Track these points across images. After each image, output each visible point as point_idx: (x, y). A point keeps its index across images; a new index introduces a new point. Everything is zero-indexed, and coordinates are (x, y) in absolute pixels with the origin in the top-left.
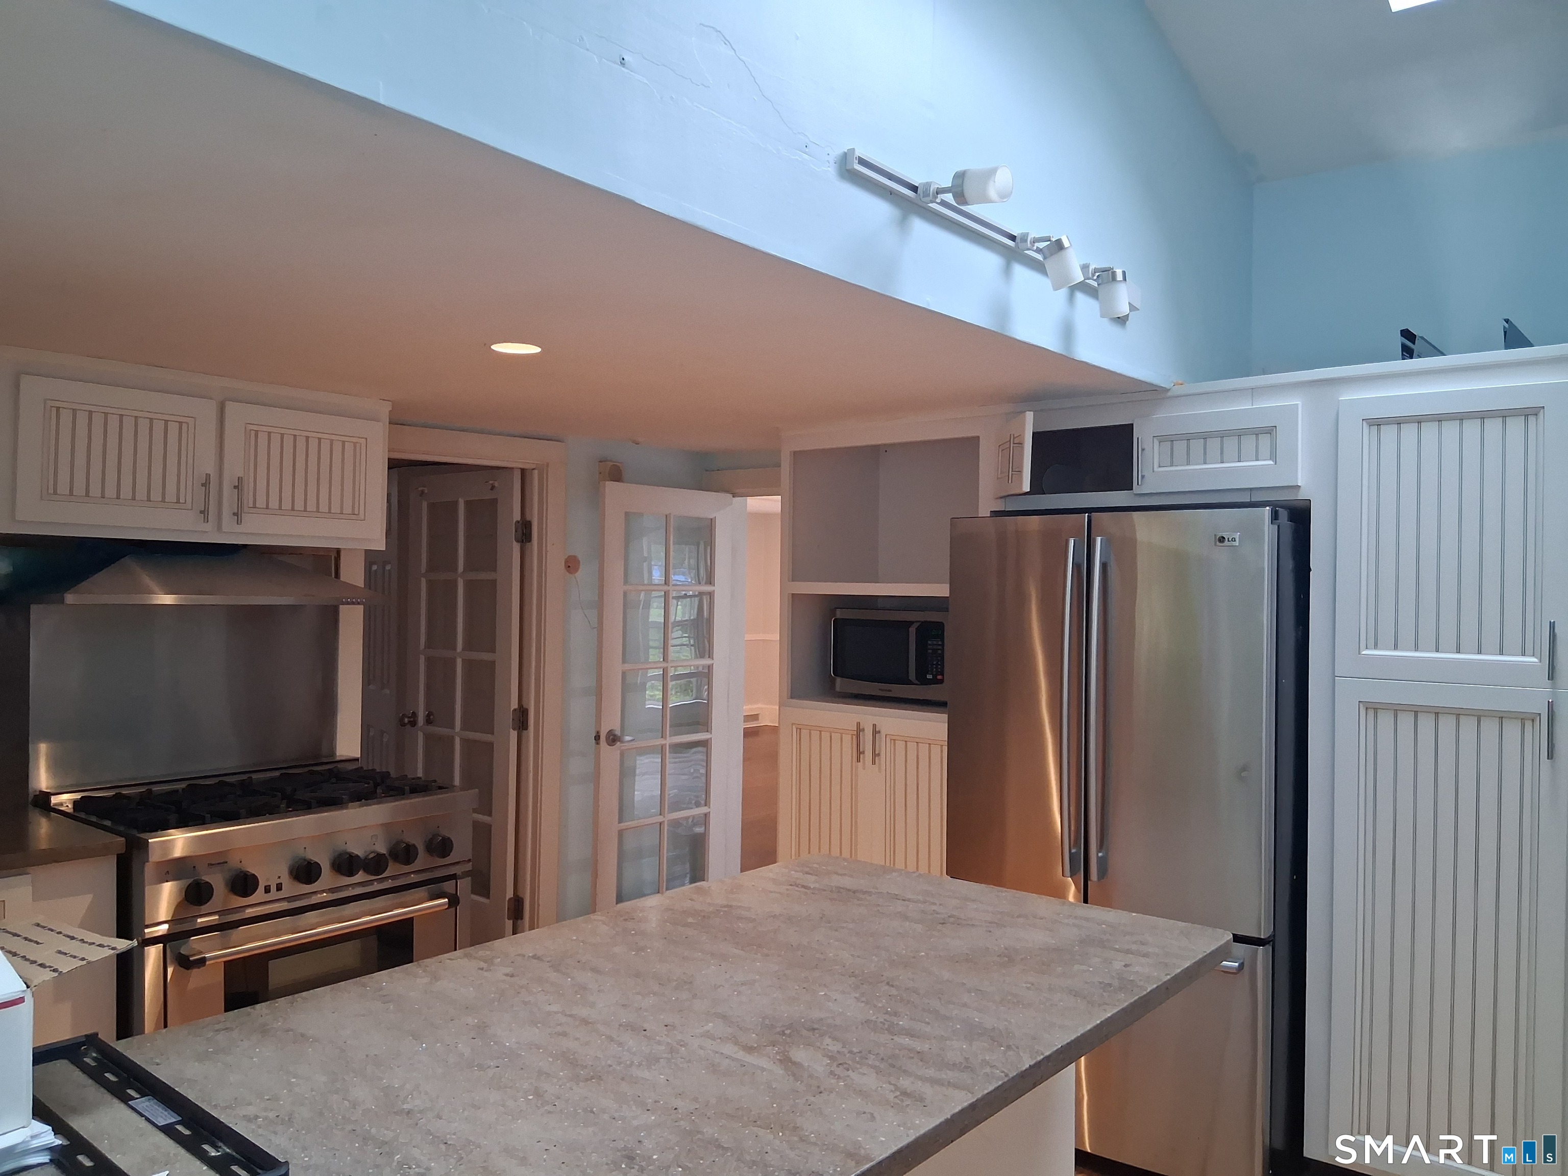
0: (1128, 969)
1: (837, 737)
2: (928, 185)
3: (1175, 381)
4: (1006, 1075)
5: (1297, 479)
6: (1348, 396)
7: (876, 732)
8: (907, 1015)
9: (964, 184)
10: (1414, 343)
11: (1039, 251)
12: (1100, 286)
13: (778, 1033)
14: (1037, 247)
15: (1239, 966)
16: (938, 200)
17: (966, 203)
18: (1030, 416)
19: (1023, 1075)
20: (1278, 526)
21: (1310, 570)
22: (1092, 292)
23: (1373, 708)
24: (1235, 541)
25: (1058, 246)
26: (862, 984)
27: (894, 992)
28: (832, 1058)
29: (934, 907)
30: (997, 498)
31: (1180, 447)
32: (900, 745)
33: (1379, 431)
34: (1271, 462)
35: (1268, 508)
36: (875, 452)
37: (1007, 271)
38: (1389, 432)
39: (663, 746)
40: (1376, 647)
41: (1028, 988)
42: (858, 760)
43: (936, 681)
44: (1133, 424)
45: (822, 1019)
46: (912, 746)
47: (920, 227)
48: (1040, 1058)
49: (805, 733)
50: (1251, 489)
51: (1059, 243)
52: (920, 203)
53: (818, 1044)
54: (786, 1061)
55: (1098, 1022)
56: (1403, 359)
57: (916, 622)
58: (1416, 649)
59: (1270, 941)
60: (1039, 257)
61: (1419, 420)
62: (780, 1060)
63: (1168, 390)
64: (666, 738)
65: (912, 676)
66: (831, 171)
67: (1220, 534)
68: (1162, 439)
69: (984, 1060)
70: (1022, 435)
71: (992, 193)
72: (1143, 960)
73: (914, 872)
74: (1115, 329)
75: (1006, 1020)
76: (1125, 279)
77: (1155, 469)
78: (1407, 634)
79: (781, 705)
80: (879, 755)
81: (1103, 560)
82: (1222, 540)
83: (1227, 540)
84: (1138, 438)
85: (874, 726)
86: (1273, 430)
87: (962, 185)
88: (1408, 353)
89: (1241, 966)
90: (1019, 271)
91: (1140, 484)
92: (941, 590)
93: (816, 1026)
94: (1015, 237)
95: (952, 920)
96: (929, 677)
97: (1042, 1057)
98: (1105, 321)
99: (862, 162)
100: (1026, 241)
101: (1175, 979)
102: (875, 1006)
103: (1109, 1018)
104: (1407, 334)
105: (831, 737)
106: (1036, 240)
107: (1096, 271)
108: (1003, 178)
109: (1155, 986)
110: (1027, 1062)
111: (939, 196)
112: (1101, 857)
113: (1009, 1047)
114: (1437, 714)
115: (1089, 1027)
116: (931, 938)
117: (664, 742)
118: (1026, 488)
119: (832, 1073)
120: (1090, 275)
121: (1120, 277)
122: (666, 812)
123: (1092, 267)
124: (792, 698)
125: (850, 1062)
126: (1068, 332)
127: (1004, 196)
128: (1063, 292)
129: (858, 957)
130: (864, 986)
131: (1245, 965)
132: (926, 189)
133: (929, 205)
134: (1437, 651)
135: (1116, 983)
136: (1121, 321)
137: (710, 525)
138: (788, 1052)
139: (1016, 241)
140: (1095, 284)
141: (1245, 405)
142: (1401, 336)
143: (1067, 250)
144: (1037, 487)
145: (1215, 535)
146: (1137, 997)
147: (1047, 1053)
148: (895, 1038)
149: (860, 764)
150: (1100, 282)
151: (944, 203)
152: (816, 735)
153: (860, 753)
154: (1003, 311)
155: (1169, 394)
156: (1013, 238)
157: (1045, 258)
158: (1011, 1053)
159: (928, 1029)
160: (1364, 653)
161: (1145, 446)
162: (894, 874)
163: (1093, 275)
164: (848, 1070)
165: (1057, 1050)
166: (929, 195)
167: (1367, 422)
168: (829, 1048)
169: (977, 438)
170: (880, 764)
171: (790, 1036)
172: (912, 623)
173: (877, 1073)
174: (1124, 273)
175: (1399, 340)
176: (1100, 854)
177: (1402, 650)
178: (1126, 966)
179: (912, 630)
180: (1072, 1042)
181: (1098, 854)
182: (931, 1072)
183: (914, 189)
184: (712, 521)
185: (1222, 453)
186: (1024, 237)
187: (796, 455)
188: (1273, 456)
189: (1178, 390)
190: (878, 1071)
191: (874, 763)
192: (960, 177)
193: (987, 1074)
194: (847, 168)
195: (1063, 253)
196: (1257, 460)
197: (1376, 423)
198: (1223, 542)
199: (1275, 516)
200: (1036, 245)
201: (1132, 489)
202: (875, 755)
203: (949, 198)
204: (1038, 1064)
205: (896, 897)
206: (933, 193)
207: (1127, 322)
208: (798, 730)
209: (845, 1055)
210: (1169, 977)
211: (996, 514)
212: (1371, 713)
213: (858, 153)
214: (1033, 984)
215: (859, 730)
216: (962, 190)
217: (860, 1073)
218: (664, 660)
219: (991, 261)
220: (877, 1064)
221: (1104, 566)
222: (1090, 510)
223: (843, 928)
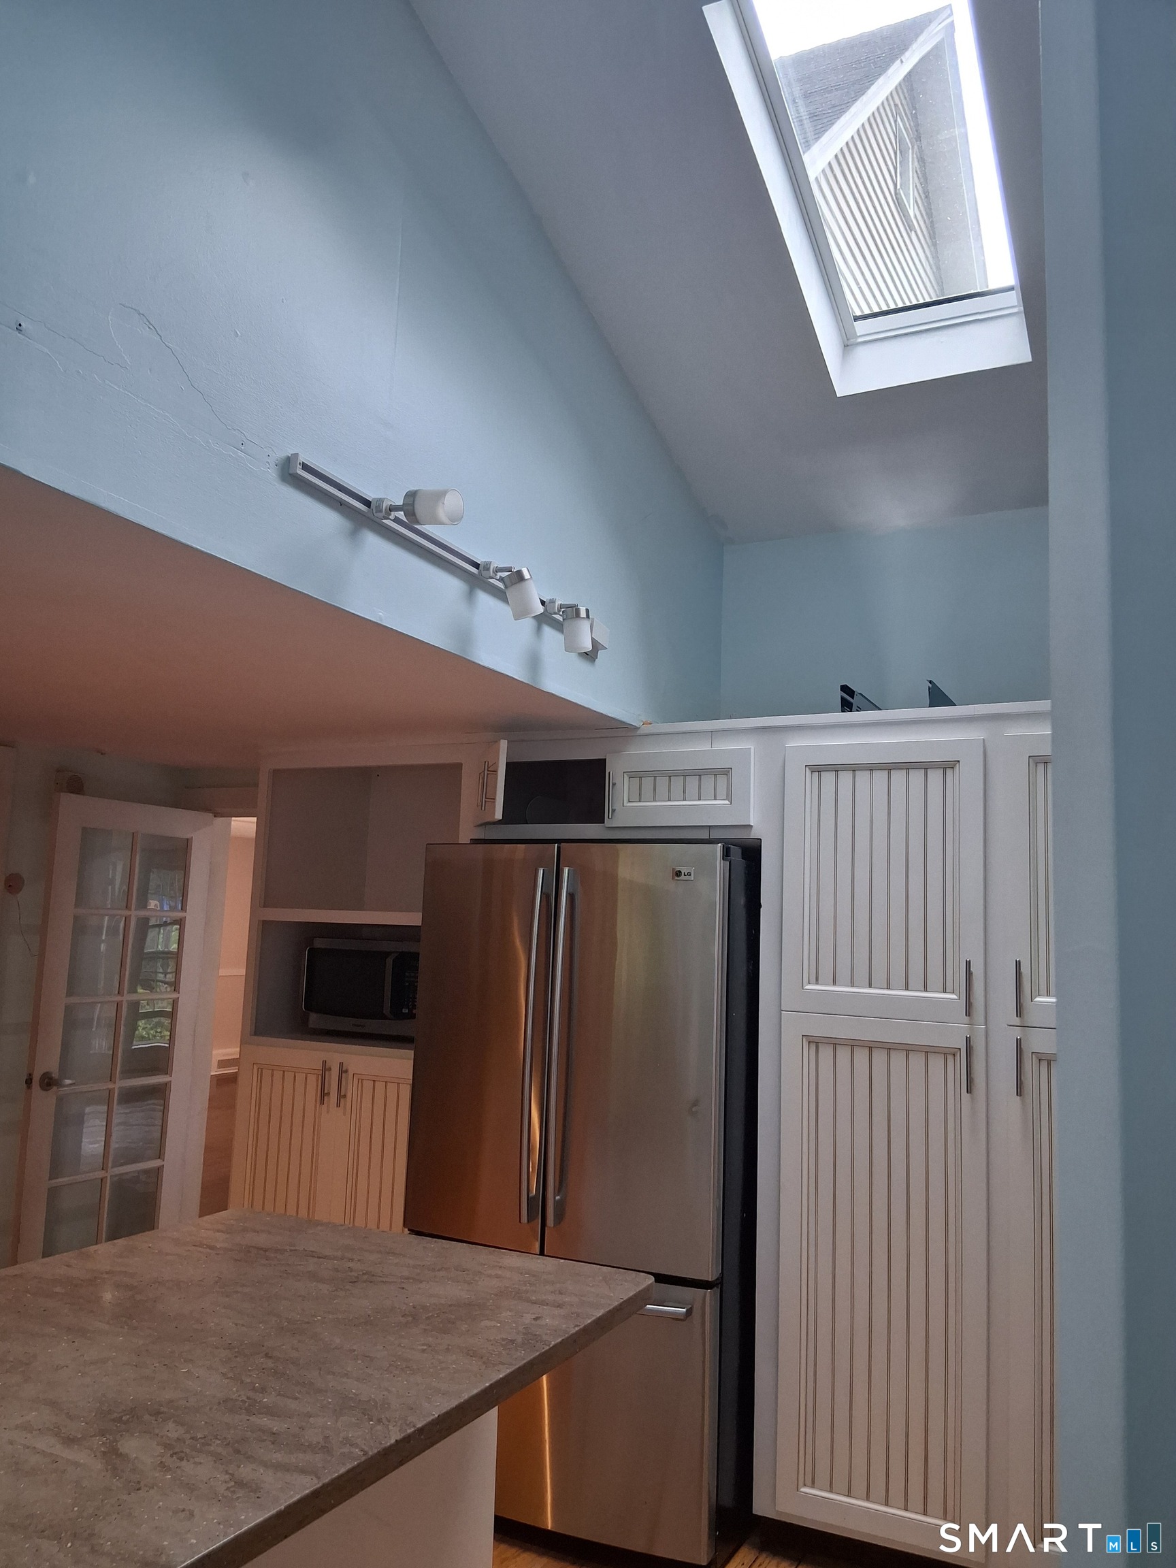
0: (538, 1322)
1: (301, 1077)
2: (381, 501)
3: (644, 721)
4: (365, 1453)
5: (749, 821)
6: (796, 742)
7: (342, 1071)
8: (275, 1390)
9: (416, 502)
10: (853, 698)
11: (501, 580)
12: (565, 621)
13: (114, 1420)
14: (500, 576)
15: (687, 1310)
16: (392, 517)
17: (418, 523)
18: (504, 744)
19: (386, 1453)
20: (730, 863)
21: (760, 906)
22: (558, 627)
23: (814, 1042)
24: (690, 875)
25: (519, 577)
26: (236, 1357)
27: (270, 1364)
28: (167, 1446)
29: (351, 1264)
30: (479, 826)
31: (648, 782)
32: (368, 1085)
33: (819, 777)
34: (727, 802)
35: (720, 845)
36: (366, 774)
37: (470, 596)
38: (828, 778)
39: (110, 1091)
40: (817, 982)
41: (423, 1351)
42: (322, 1103)
43: (411, 1016)
44: (605, 759)
45: (172, 1401)
46: (380, 1087)
47: (372, 540)
48: (410, 1431)
49: (267, 1073)
50: (710, 826)
51: (519, 573)
52: (375, 519)
53: (157, 1431)
54: (112, 1455)
55: (487, 1385)
56: (842, 712)
57: (393, 952)
58: (852, 985)
59: (717, 1284)
60: (501, 585)
61: (854, 769)
62: (104, 1453)
63: (637, 728)
64: (115, 1083)
65: (387, 1010)
66: (272, 473)
67: (678, 869)
68: (632, 775)
69: (347, 1439)
70: (496, 764)
71: (442, 514)
72: (557, 1311)
73: (342, 1225)
74: (583, 665)
75: (387, 1390)
76: (588, 616)
77: (625, 804)
78: (843, 972)
79: (243, 1043)
80: (345, 1096)
81: (571, 891)
82: (678, 874)
83: (683, 874)
84: (609, 773)
85: (341, 1065)
86: (729, 772)
87: (413, 505)
88: (847, 706)
89: (689, 1312)
90: (483, 598)
91: (610, 817)
92: (413, 919)
93: (162, 1409)
94: (479, 564)
95: (365, 1277)
96: (405, 1011)
97: (412, 1430)
98: (573, 656)
99: (306, 467)
100: (488, 569)
101: (585, 1330)
102: (242, 1382)
103: (502, 1379)
104: (845, 688)
105: (295, 1077)
106: (498, 570)
107: (561, 606)
108: (452, 502)
109: (560, 1340)
110: (394, 1436)
111: (392, 513)
112: (559, 1200)
113: (379, 1421)
114: (870, 1048)
115: (475, 1391)
116: (335, 1300)
117: (111, 1086)
118: (499, 815)
119: (162, 1464)
120: (557, 611)
121: (583, 614)
122: (110, 1165)
123: (558, 603)
124: (256, 1034)
125: (188, 1450)
126: (534, 662)
127: (455, 519)
128: (528, 624)
129: (243, 1325)
130: (238, 1359)
131: (695, 1310)
132: (379, 504)
133: (383, 521)
134: (870, 986)
135: (519, 1339)
136: (590, 656)
137: (186, 845)
138: (117, 1442)
139: (480, 569)
140: (560, 618)
141: (704, 746)
142: (841, 690)
143: (527, 582)
144: (511, 816)
145: (673, 869)
146: (538, 1353)
147: (419, 1425)
148: (253, 1419)
149: (324, 1107)
150: (565, 617)
151: (397, 520)
152: (278, 1075)
153: (324, 1095)
154: (465, 634)
155: (639, 732)
156: (477, 565)
157: (506, 587)
158: (379, 1427)
159: (292, 1405)
160: (806, 987)
161: (616, 781)
162: (319, 1228)
163: (559, 611)
164: (181, 1459)
165: (433, 1420)
166: (381, 511)
167: (809, 768)
168: (169, 1435)
169: (461, 765)
170: (345, 1105)
171: (126, 1423)
172: (387, 954)
173: (215, 1462)
174: (587, 611)
175: (839, 694)
176: (558, 1198)
177: (840, 986)
178: (536, 1319)
179: (389, 961)
180: (453, 1409)
181: (555, 1198)
182: (278, 1457)
183: (367, 503)
184: (188, 842)
185: (684, 792)
186: (487, 566)
187: (276, 772)
188: (729, 797)
189: (646, 729)
190: (217, 1458)
191: (338, 1105)
192: (412, 496)
193: (343, 1454)
194: (291, 472)
195: (523, 584)
196: (715, 799)
197: (817, 769)
198: (680, 876)
199: (726, 853)
200: (499, 574)
201: (604, 823)
202: (341, 1097)
203: (401, 515)
204: (407, 1439)
205: (312, 1254)
206: (386, 509)
207: (596, 660)
208: (260, 1070)
209: (185, 1443)
210: (577, 1329)
211: (475, 841)
212: (813, 1047)
213: (301, 459)
214: (430, 1346)
215: (325, 1068)
216: (414, 510)
217: (195, 1463)
218: (119, 993)
219: (452, 586)
220: (220, 1450)
221: (571, 897)
222: (559, 841)
223: (237, 1292)
